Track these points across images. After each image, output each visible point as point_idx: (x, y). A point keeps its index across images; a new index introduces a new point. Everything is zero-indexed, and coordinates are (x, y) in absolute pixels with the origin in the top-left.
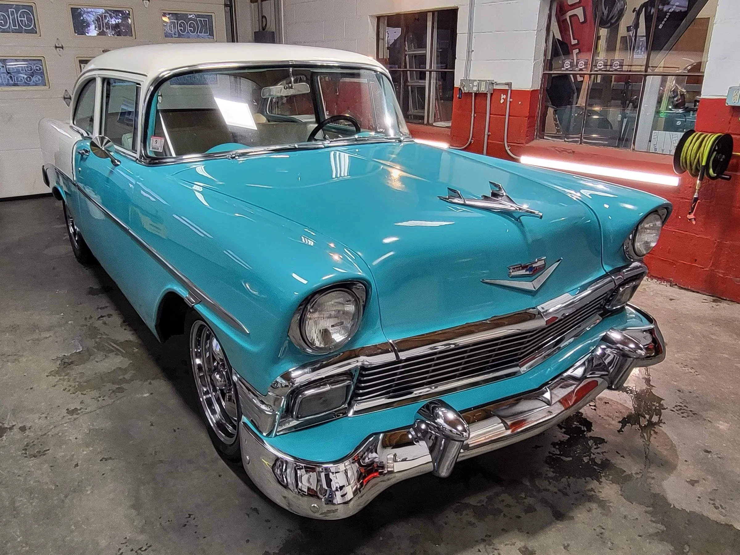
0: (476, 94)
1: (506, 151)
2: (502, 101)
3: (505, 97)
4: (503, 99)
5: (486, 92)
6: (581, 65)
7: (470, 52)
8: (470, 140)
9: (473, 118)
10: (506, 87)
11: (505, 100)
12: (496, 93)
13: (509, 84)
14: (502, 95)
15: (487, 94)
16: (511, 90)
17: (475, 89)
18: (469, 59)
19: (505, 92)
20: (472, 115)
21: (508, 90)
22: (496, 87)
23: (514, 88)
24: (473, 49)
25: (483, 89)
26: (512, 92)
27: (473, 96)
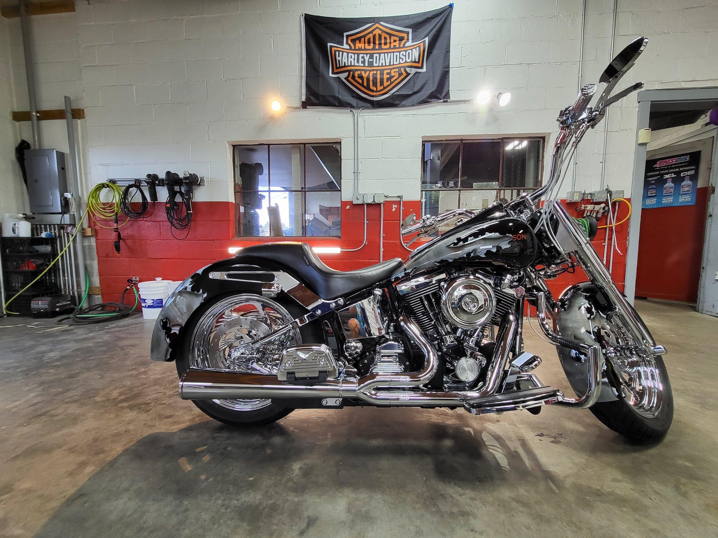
0: (369, 204)
1: (403, 247)
2: (394, 210)
3: (396, 206)
4: (395, 208)
5: (380, 203)
6: (451, 184)
8: (364, 242)
9: (366, 225)
10: (398, 199)
11: (398, 209)
12: (388, 204)
13: (401, 197)
14: (393, 205)
17: (370, 201)
18: (356, 179)
19: (397, 203)
20: (365, 222)
21: (400, 201)
22: (388, 199)
23: (405, 199)
24: (359, 171)
26: (404, 202)
27: (365, 206)
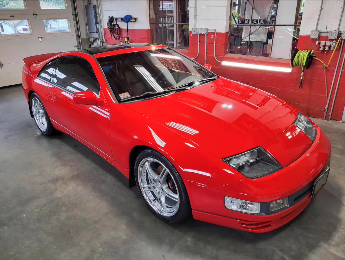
0: (200, 34)
1: (215, 59)
2: (212, 37)
3: (213, 35)
4: (213, 36)
5: (204, 34)
7: (196, 16)
8: (198, 55)
9: (199, 45)
10: (214, 31)
11: (214, 37)
12: (209, 34)
13: (215, 30)
15: (205, 34)
16: (216, 33)
17: (200, 32)
18: (195, 19)
19: (213, 33)
20: (199, 43)
21: (214, 33)
22: (209, 31)
23: (217, 31)
24: (197, 14)
25: (203, 32)
26: (217, 33)
27: (198, 35)
